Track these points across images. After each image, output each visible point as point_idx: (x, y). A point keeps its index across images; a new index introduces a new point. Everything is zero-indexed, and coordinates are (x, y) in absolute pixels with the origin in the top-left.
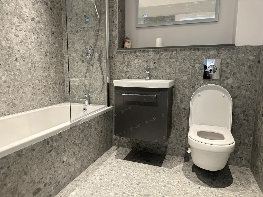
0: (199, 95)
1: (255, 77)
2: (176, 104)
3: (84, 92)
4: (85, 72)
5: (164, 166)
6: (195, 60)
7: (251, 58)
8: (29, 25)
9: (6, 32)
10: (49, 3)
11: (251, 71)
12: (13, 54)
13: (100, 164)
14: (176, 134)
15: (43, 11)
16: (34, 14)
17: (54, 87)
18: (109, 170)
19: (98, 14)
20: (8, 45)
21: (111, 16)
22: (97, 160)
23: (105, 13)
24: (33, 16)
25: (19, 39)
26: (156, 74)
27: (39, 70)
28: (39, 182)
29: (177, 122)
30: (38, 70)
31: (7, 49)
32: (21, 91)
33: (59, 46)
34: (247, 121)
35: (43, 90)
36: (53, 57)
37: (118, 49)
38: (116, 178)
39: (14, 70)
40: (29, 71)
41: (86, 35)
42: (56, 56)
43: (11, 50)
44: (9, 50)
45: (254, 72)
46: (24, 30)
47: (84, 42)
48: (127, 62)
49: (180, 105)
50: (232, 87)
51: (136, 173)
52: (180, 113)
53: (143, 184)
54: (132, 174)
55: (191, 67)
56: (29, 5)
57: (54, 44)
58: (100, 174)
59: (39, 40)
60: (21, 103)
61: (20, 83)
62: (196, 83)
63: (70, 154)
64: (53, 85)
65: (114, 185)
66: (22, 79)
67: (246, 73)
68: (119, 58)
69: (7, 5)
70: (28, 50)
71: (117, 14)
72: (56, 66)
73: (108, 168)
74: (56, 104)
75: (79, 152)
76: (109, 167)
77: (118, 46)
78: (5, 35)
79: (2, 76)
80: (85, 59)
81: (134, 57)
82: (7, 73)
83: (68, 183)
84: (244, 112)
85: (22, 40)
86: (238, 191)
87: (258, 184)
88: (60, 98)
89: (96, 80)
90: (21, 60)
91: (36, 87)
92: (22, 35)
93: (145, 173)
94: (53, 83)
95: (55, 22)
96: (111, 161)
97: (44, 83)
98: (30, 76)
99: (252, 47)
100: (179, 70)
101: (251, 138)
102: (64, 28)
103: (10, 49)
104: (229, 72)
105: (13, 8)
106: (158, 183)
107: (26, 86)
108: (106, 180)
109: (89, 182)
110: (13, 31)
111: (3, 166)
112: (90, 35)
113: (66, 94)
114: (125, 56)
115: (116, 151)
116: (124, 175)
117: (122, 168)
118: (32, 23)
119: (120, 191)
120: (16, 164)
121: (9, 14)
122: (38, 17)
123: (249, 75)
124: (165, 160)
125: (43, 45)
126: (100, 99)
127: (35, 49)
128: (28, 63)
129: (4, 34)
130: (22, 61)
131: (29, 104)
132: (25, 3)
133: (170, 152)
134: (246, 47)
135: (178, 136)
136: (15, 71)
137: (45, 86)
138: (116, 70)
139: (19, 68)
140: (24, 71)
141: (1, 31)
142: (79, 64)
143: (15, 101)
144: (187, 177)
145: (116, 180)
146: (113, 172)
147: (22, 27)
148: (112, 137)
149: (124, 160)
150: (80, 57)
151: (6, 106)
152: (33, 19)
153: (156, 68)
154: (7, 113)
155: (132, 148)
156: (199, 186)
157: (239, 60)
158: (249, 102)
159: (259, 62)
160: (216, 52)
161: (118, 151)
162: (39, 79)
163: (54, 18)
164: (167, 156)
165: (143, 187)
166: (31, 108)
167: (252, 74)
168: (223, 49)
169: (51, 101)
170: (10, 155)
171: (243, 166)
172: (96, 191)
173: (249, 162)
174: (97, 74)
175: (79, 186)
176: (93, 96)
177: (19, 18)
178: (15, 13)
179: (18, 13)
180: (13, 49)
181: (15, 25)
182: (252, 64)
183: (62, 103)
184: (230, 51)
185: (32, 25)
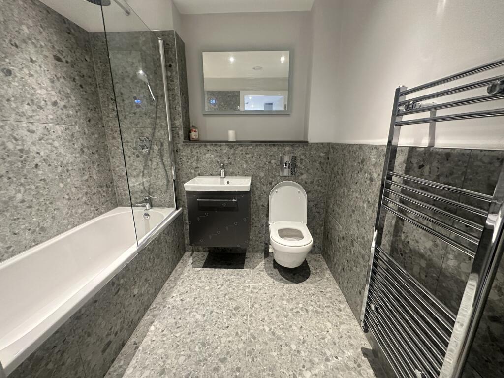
0: (277, 192)
1: (325, 172)
2: (255, 202)
3: (142, 192)
4: (142, 169)
5: (246, 268)
6: (271, 156)
7: (322, 154)
8: (49, 112)
9: (12, 128)
10: (77, 78)
11: (322, 167)
12: (29, 160)
13: (176, 279)
14: (255, 231)
15: (69, 91)
16: (56, 97)
17: (100, 192)
18: (189, 284)
19: (155, 98)
20: (19, 147)
21: (171, 102)
22: (172, 275)
23: (163, 96)
24: (53, 99)
25: (36, 137)
26: (231, 170)
27: (75, 174)
28: (108, 335)
29: (256, 219)
30: (73, 173)
31: (17, 154)
32: (51, 208)
33: (100, 136)
34: (319, 213)
35: (84, 198)
36: (93, 153)
37: (183, 142)
38: (199, 293)
39: (35, 182)
40: (60, 178)
41: (139, 122)
42: (97, 151)
43: (25, 154)
44: (22, 154)
45: (324, 168)
46: (43, 121)
47: (137, 131)
48: (196, 157)
49: (258, 202)
50: (306, 183)
51: (220, 283)
52: (259, 211)
53: (229, 295)
54: (216, 284)
55: (267, 163)
56: (45, 83)
57: (93, 134)
58: (180, 293)
59: (69, 133)
60: (54, 225)
61: (48, 198)
62: (274, 180)
63: (141, 284)
64: (98, 189)
65: (199, 304)
66: (49, 191)
67: (318, 169)
68: (186, 152)
69: (5, 87)
70: (54, 149)
71: (179, 99)
72: (99, 163)
73: (187, 283)
74: (106, 212)
75: (151, 275)
76: (188, 281)
77: (183, 138)
78: (10, 133)
79: (16, 194)
80: (140, 152)
81: (205, 151)
82: (25, 188)
83: (143, 316)
84: (316, 205)
85: (42, 136)
86: (316, 282)
87: (331, 271)
88: (110, 203)
89: (157, 178)
90: (44, 166)
91: (74, 198)
92: (40, 128)
93: (229, 280)
94: (98, 187)
95: (90, 104)
96: (188, 273)
97: (84, 189)
98: (61, 185)
99: (322, 144)
100: (256, 165)
101: (323, 228)
102: (105, 112)
103: (22, 152)
104: (303, 168)
105: (17, 91)
106: (245, 290)
107: (59, 199)
108: (188, 299)
109: (169, 308)
110: (24, 125)
111: (57, 344)
112: (144, 123)
113: (117, 196)
114: (193, 149)
115: (191, 258)
116: (207, 288)
117: (203, 279)
118: (53, 110)
119: (207, 310)
120: (74, 330)
121: (13, 99)
122: (62, 100)
123: (320, 171)
124: (246, 260)
125: (76, 139)
126: (165, 201)
127: (64, 147)
128: (56, 167)
129: (8, 131)
130: (47, 166)
131: (66, 222)
132: (37, 81)
133: (250, 249)
134: (317, 144)
135: (257, 233)
136: (37, 183)
137: (86, 193)
138: (183, 166)
139: (43, 178)
140: (51, 180)
141: (2, 129)
142: (132, 158)
143: (43, 223)
144: (271, 277)
145: (200, 297)
146: (194, 287)
147: (38, 117)
148: (184, 242)
149: (203, 268)
150: (133, 150)
151: (29, 234)
152: (55, 104)
153: (231, 164)
154: (34, 244)
155: (209, 251)
156: (283, 284)
157: (312, 156)
158: (320, 195)
159: (328, 158)
160: (291, 148)
161: (194, 258)
162: (76, 186)
163: (87, 99)
164: (247, 254)
165: (230, 299)
166: (69, 227)
167: (323, 170)
168: (297, 145)
169: (97, 210)
170: (64, 325)
171: (316, 253)
172: (179, 317)
173: (321, 249)
174: (159, 172)
175: (157, 316)
176: (156, 198)
177: (30, 104)
178: (22, 97)
179: (28, 96)
180: (28, 152)
181: (25, 115)
182: (323, 160)
183: (112, 209)
184: (304, 148)
185: (54, 113)
